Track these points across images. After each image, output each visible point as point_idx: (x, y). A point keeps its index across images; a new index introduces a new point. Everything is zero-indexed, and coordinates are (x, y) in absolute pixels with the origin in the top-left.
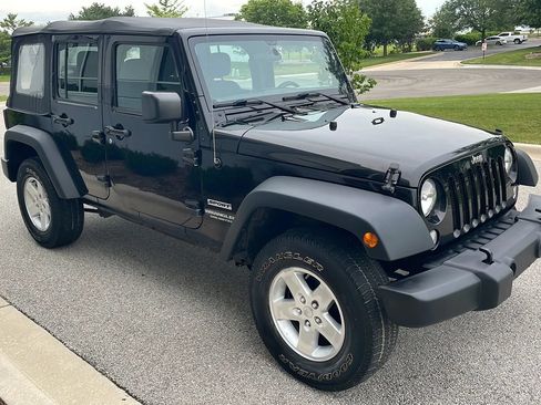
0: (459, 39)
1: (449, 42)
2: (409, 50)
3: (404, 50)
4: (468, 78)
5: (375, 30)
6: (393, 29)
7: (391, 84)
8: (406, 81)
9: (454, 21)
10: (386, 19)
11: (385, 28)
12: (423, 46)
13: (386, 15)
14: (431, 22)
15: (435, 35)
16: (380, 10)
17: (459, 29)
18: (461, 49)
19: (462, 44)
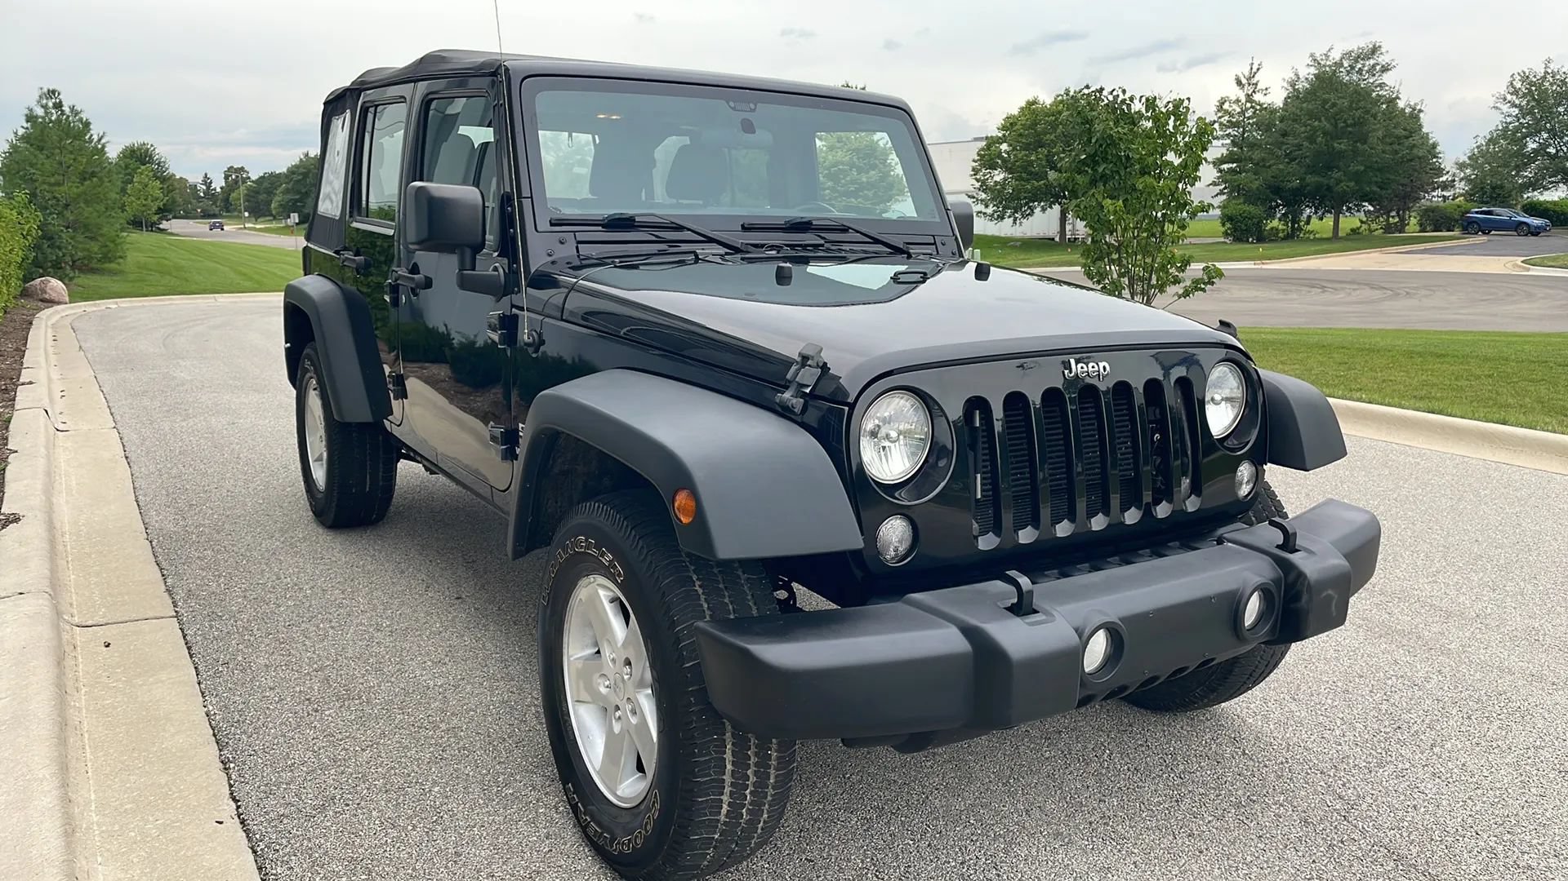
0: (1533, 209)
1: (1503, 213)
2: (1401, 227)
3: (1388, 229)
4: (1530, 296)
5: (1310, 179)
6: (1357, 177)
7: (1327, 297)
8: (1367, 293)
9: (1519, 168)
10: (1341, 154)
11: (1336, 175)
12: (1439, 222)
13: (1341, 145)
14: (1461, 166)
15: (1468, 196)
16: (1325, 134)
17: (1534, 185)
18: (1535, 232)
19: (1536, 222)
